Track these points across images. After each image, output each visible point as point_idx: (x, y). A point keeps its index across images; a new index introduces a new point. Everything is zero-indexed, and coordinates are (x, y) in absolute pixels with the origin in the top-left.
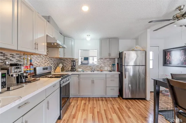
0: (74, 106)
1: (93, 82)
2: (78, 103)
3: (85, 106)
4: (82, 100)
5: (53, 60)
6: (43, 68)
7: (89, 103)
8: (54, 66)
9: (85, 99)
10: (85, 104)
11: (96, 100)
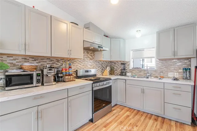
0: (114, 115)
1: (143, 91)
2: (121, 113)
3: (125, 119)
4: (127, 111)
5: (101, 63)
6: (85, 71)
7: (133, 118)
8: (101, 69)
9: (132, 111)
10: (128, 116)
11: (146, 117)
